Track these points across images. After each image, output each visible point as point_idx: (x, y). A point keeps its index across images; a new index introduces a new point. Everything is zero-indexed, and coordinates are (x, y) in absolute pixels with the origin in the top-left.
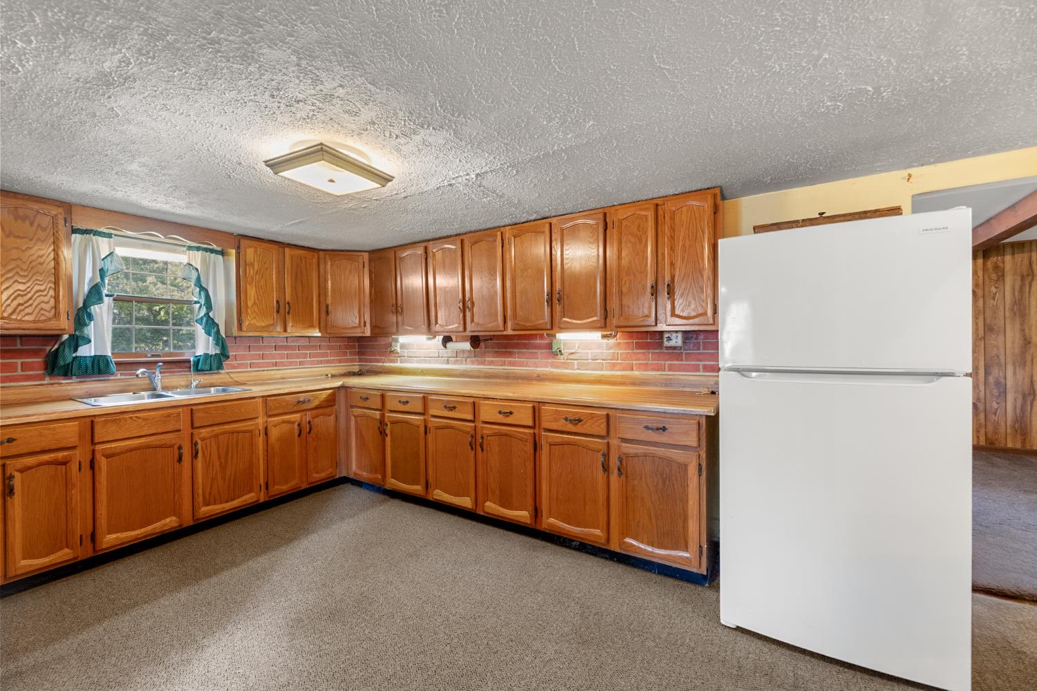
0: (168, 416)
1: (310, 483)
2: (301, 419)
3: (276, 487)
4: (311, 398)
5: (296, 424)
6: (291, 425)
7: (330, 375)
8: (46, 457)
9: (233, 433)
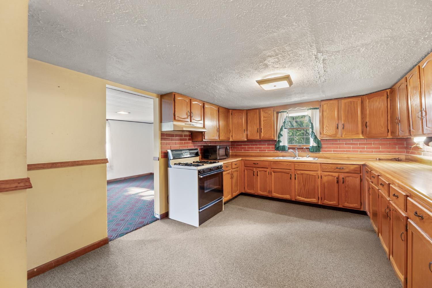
0: (288, 164)
1: (343, 206)
2: (338, 176)
3: (325, 201)
4: (344, 168)
5: (336, 177)
6: (333, 177)
7: (378, 159)
8: (263, 169)
9: (308, 175)
